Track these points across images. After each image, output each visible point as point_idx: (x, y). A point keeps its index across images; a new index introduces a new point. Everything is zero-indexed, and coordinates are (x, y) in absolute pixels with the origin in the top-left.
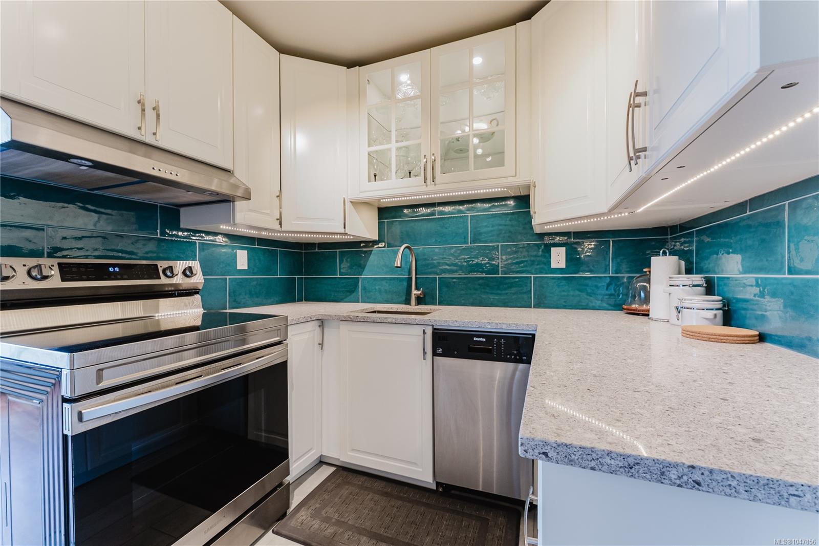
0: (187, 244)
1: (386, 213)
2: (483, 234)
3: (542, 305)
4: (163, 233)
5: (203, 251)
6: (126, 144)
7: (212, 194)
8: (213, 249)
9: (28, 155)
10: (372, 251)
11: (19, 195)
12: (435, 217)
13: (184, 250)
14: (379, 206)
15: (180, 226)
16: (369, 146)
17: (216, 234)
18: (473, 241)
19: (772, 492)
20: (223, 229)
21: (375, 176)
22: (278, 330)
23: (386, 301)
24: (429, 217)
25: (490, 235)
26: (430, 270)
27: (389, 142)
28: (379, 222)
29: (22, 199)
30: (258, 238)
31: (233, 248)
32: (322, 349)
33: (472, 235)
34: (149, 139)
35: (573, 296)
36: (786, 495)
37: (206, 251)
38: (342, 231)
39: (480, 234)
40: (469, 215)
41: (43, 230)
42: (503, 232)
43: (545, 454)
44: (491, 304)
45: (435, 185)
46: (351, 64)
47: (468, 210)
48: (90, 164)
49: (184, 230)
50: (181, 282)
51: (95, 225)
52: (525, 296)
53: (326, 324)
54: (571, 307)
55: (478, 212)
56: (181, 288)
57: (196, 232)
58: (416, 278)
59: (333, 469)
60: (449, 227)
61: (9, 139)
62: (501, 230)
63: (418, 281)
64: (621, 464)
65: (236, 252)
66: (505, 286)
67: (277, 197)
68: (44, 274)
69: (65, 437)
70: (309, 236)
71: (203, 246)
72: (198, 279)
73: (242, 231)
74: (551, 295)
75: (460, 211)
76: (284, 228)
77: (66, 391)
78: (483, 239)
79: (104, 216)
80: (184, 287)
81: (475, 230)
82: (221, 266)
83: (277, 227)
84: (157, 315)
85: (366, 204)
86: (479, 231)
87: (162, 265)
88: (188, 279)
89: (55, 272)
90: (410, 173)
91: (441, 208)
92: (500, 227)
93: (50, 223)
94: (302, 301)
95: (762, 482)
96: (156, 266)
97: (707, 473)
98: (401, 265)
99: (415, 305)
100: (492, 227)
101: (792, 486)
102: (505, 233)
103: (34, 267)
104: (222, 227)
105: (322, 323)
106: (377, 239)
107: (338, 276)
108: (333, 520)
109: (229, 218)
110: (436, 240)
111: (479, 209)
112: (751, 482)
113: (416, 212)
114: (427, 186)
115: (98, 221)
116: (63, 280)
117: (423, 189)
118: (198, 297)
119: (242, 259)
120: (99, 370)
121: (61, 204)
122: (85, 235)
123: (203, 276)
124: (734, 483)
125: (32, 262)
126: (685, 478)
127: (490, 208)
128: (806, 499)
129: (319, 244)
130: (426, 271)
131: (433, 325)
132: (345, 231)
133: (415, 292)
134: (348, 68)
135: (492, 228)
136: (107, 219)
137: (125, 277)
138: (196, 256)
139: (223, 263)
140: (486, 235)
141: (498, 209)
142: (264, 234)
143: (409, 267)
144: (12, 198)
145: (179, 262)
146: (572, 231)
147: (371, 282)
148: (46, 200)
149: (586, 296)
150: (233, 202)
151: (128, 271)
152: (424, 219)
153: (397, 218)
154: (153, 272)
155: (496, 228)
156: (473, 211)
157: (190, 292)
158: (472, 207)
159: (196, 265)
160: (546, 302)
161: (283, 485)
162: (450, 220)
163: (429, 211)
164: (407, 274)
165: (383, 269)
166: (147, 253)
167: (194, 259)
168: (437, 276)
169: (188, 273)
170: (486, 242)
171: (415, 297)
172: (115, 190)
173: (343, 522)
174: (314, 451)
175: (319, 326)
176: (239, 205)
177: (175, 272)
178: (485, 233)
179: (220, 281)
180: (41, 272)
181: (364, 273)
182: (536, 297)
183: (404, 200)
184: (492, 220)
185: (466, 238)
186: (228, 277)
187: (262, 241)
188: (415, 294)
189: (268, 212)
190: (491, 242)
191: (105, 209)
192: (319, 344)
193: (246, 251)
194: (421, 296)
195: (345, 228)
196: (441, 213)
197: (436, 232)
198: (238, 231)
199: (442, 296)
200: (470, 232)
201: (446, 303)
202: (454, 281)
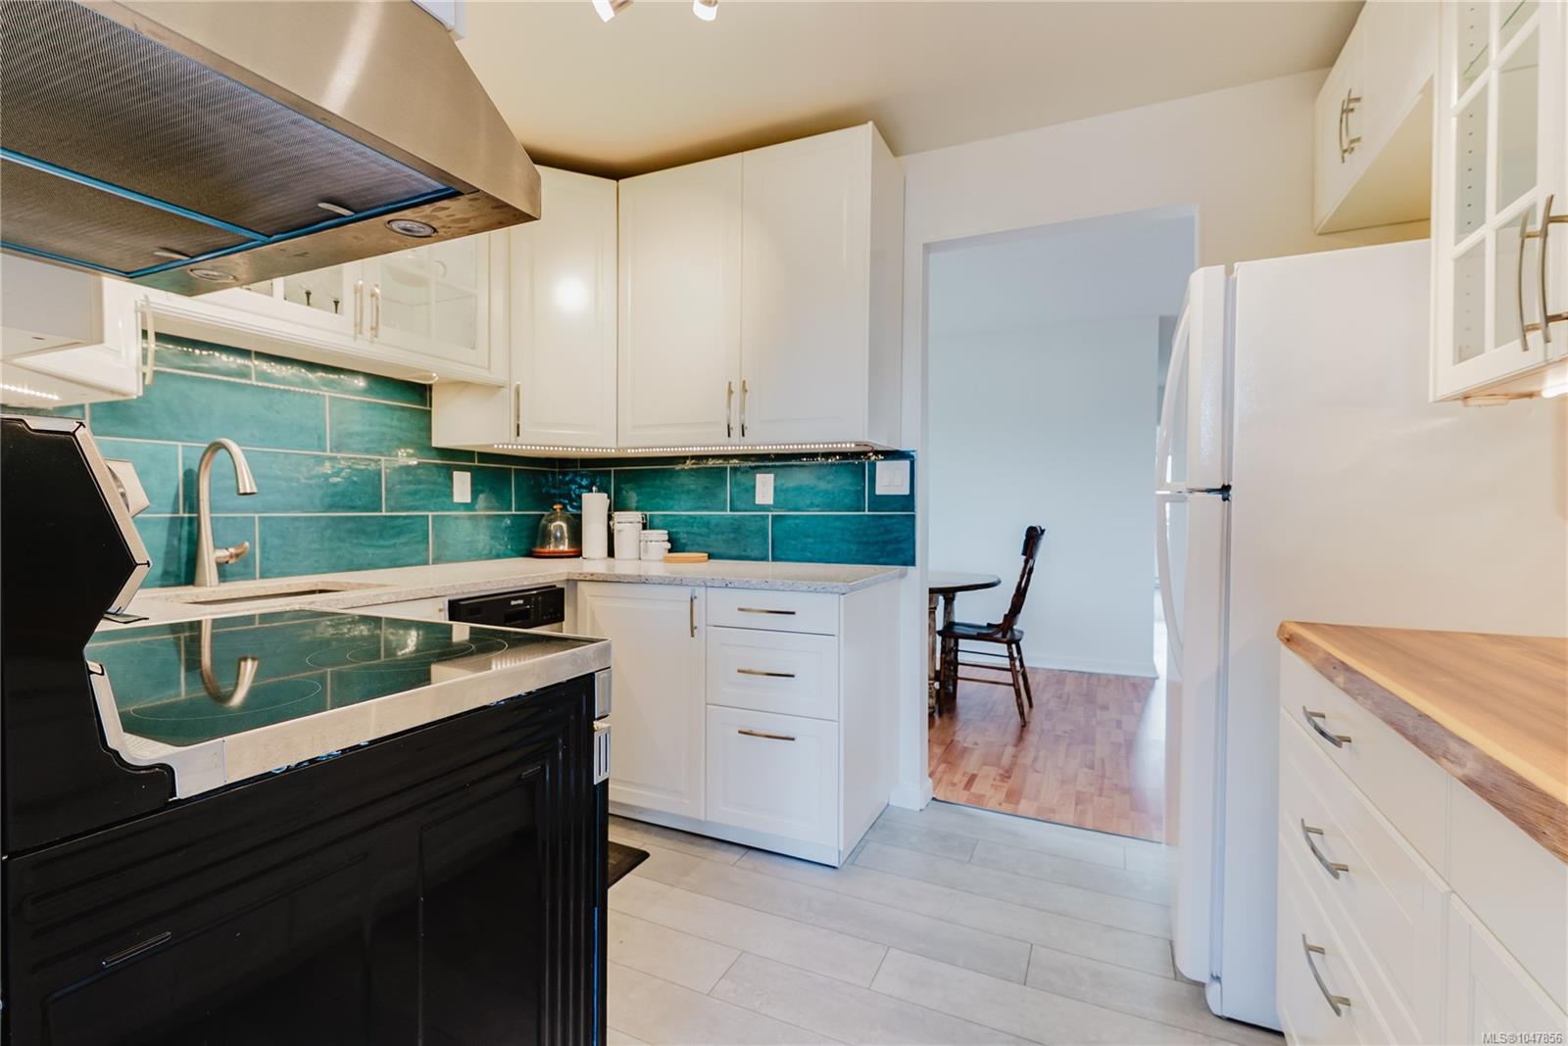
3: (445, 560)
12: (249, 382)
18: (337, 447)
24: (235, 380)
25: (364, 438)
26: (235, 502)
33: (334, 436)
39: (348, 435)
40: (327, 394)
42: (388, 438)
44: (369, 565)
47: (324, 385)
52: (421, 547)
55: (342, 391)
60: (284, 410)
62: (384, 434)
66: (390, 532)
74: (453, 542)
75: (307, 383)
78: (353, 447)
81: (338, 427)
86: (346, 429)
91: (260, 366)
92: (384, 429)
100: (372, 427)
102: (390, 440)
110: (253, 435)
111: (346, 387)
130: (227, 502)
135: (371, 430)
140: (356, 438)
152: (217, 380)
155: (377, 429)
156: (336, 388)
158: (333, 381)
160: (448, 555)
162: (287, 397)
168: (256, 516)
170: (358, 452)
178: (357, 434)
182: (437, 546)
184: (369, 412)
185: (321, 438)
190: (366, 452)
196: (263, 376)
197: (252, 416)
199: (268, 559)
200: (331, 430)
201: (278, 571)
202: (297, 524)
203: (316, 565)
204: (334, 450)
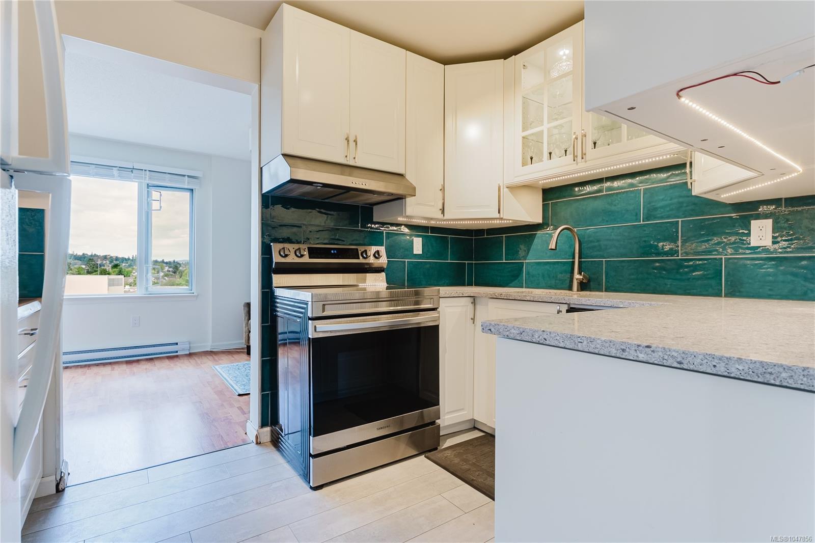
0: (378, 234)
1: (551, 194)
2: (659, 209)
3: (737, 294)
4: (363, 226)
5: (388, 239)
6: (338, 168)
7: (388, 195)
8: (396, 237)
9: (296, 184)
10: (536, 234)
11: (291, 207)
12: (603, 194)
13: (376, 239)
14: (544, 188)
15: (373, 219)
16: (523, 131)
17: (400, 225)
18: (647, 218)
19: (572, 341)
20: (400, 220)
21: (532, 158)
22: (431, 299)
23: (549, 286)
24: (596, 195)
25: (668, 209)
26: (596, 253)
27: (541, 123)
28: (543, 205)
29: (293, 209)
30: (431, 227)
31: (411, 236)
32: (474, 323)
33: (645, 211)
34: (352, 163)
35: (783, 282)
36: (577, 342)
37: (390, 239)
38: (497, 216)
39: (655, 209)
40: (642, 188)
41: (301, 227)
42: (685, 205)
43: (490, 330)
44: (668, 291)
45: (586, 162)
46: (506, 55)
47: (640, 183)
48: (321, 185)
49: (375, 223)
50: (372, 262)
51: (325, 223)
52: (713, 282)
53: (477, 301)
54: (779, 297)
55: (653, 183)
56: (373, 266)
57: (383, 224)
58: (580, 262)
59: (483, 434)
60: (618, 204)
61: (289, 179)
62: (682, 203)
63: (583, 265)
64: (518, 333)
65: (413, 239)
66: (686, 270)
67: (441, 190)
68: (302, 254)
69: (309, 338)
70: (471, 222)
71: (389, 235)
72: (383, 261)
73: (416, 222)
74: (750, 281)
75: (632, 185)
76: (446, 217)
77: (310, 315)
78: (658, 215)
79: (329, 216)
80: (375, 266)
81: (648, 206)
82: (401, 251)
83: (441, 216)
84: (360, 285)
85: (528, 187)
86: (654, 205)
87: (361, 249)
88: (377, 260)
89: (306, 253)
90: (566, 151)
91: (608, 184)
92: (681, 200)
93: (304, 223)
94: (472, 285)
95: (569, 336)
96: (357, 249)
97: (549, 334)
98: (556, 247)
99: (578, 291)
100: (671, 200)
101: (579, 337)
102: (687, 206)
103: (297, 250)
104: (399, 219)
105: (474, 299)
106: (541, 222)
107: (504, 261)
108: (471, 462)
109: (402, 211)
110: (603, 220)
111: (654, 181)
112: (564, 337)
113: (582, 191)
114: (577, 164)
115: (327, 220)
116: (310, 257)
117: (574, 167)
118: (383, 274)
119: (418, 246)
120: (323, 305)
121: (310, 210)
122: (320, 229)
123: (387, 258)
124: (558, 338)
125: (296, 246)
126: (541, 337)
127: (668, 177)
128: (584, 344)
129: (487, 230)
130: (592, 254)
131: (569, 304)
132: (500, 216)
133: (577, 276)
134: (505, 59)
135: (670, 202)
136: (332, 218)
137: (340, 257)
138: (383, 243)
139: (403, 248)
140: (662, 210)
141: (678, 178)
142: (433, 223)
143: (573, 250)
144: (288, 209)
145: (373, 247)
146: (784, 196)
147: (534, 267)
148: (303, 208)
149: (802, 282)
150: (405, 198)
151: (342, 253)
152: (590, 197)
153: (561, 199)
154: (354, 254)
155: (676, 200)
156: (647, 183)
157: (378, 270)
158: (646, 179)
159: (382, 249)
160: (742, 290)
161: (434, 425)
162: (619, 196)
163: (595, 188)
164: (571, 258)
165: (546, 254)
166: (353, 241)
167: (382, 245)
168: (604, 260)
169: (377, 255)
170: (662, 218)
171: (577, 283)
172: (334, 198)
173: (478, 465)
174: (466, 412)
175: (472, 303)
176: (409, 200)
177: (369, 254)
178: (661, 207)
179: (400, 263)
180: (300, 253)
181: (528, 258)
182: (729, 283)
183: (563, 179)
184: (671, 191)
185: (637, 214)
186: (406, 260)
187: (434, 229)
188: (577, 279)
189: (433, 204)
190: (668, 217)
191: (330, 211)
192: (472, 319)
193: (421, 239)
194: (584, 281)
195: (499, 213)
196: (609, 189)
197: (603, 210)
198: (413, 222)
199: (608, 282)
200: (643, 208)
201: (613, 289)
202: (624, 264)
203: (634, 288)
204: (645, 220)
